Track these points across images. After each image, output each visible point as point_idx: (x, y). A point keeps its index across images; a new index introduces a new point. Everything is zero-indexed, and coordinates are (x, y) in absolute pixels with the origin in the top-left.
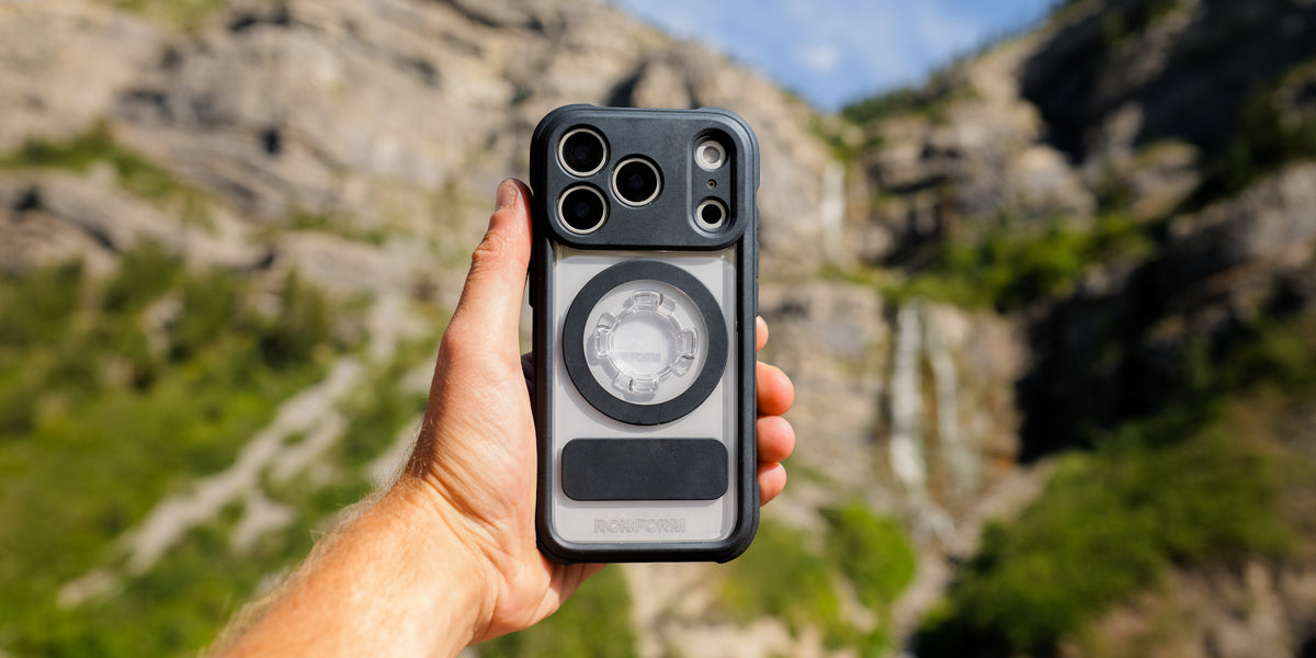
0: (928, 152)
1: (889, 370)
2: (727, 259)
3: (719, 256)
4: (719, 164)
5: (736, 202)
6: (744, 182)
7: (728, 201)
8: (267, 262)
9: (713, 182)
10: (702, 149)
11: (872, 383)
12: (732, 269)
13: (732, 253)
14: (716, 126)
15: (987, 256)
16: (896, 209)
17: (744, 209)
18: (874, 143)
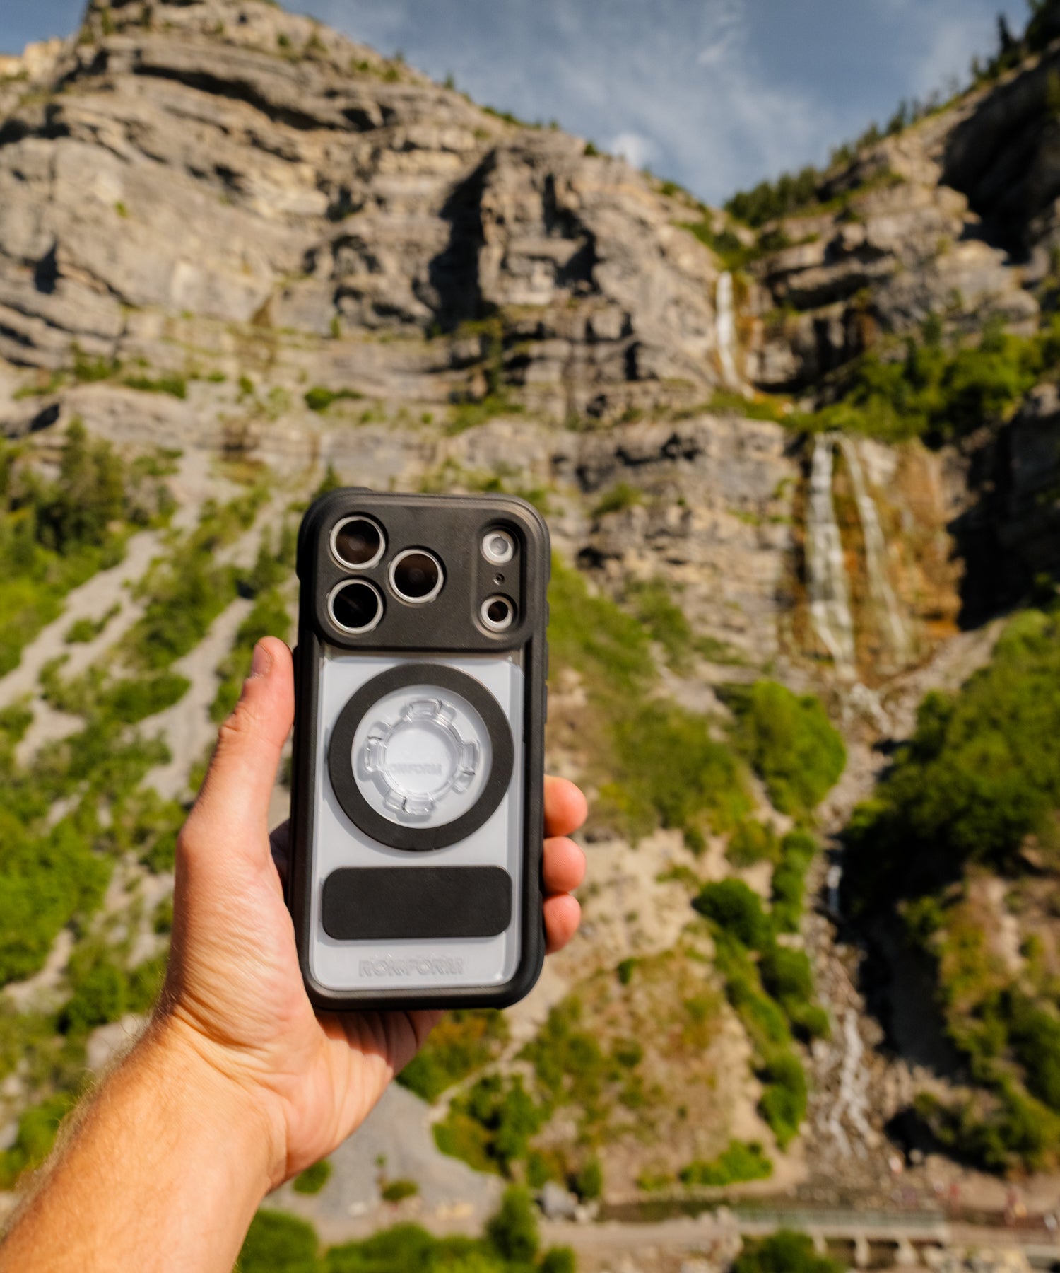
0: (835, 252)
1: (799, 520)
2: (514, 662)
3: (505, 659)
4: (508, 556)
5: (525, 599)
6: (534, 578)
7: (516, 599)
8: (45, 420)
9: (501, 578)
10: (488, 539)
11: (779, 535)
12: (520, 673)
13: (521, 655)
14: (505, 516)
15: (914, 376)
16: (802, 322)
17: (533, 608)
18: (772, 243)
